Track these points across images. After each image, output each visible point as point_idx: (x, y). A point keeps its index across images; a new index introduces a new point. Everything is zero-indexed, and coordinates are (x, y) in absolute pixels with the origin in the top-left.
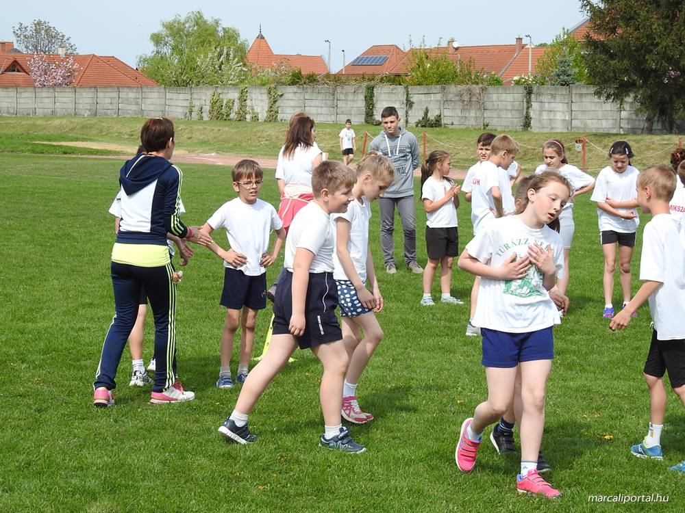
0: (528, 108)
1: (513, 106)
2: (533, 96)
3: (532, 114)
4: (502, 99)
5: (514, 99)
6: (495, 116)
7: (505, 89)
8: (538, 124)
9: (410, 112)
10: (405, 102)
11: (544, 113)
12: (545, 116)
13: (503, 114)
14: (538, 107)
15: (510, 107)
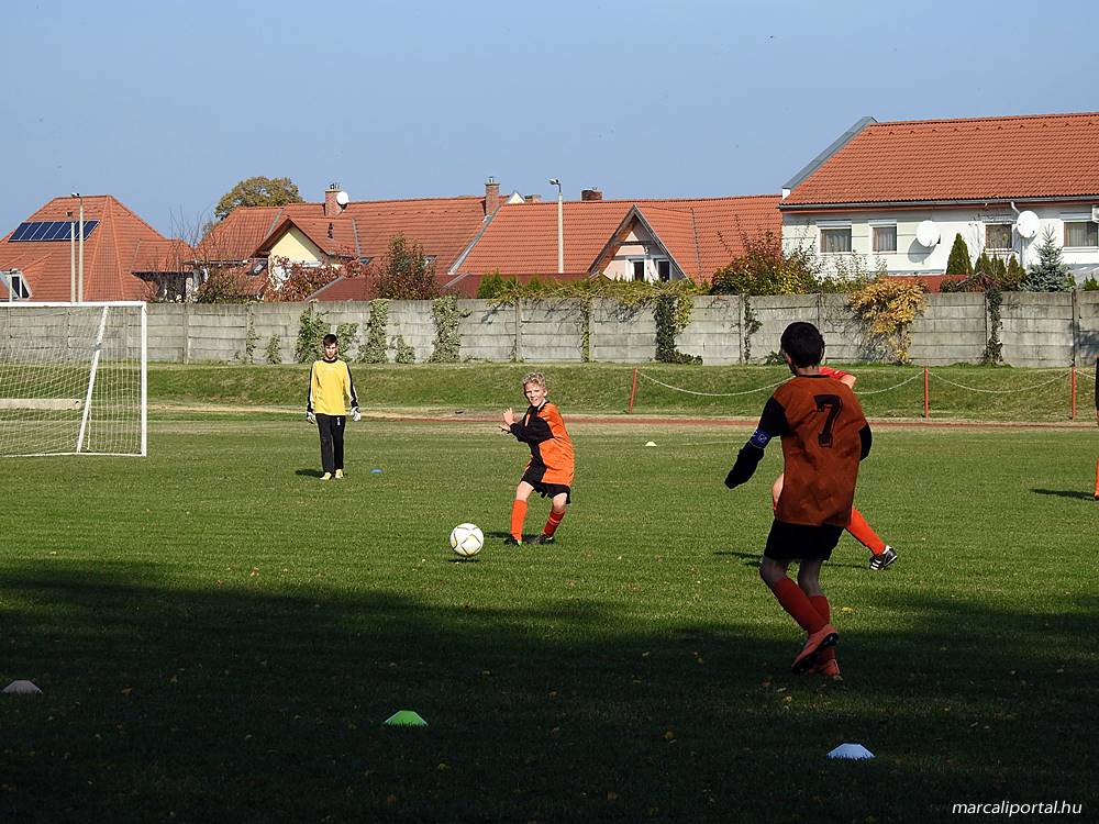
0: (994, 328)
1: (964, 325)
2: (1003, 310)
3: (1001, 338)
4: (944, 315)
5: (966, 314)
6: (929, 343)
7: (949, 299)
8: (1014, 353)
9: (752, 339)
10: (743, 322)
11: (1026, 335)
12: (1028, 340)
13: (945, 339)
14: (1014, 326)
15: (958, 328)
